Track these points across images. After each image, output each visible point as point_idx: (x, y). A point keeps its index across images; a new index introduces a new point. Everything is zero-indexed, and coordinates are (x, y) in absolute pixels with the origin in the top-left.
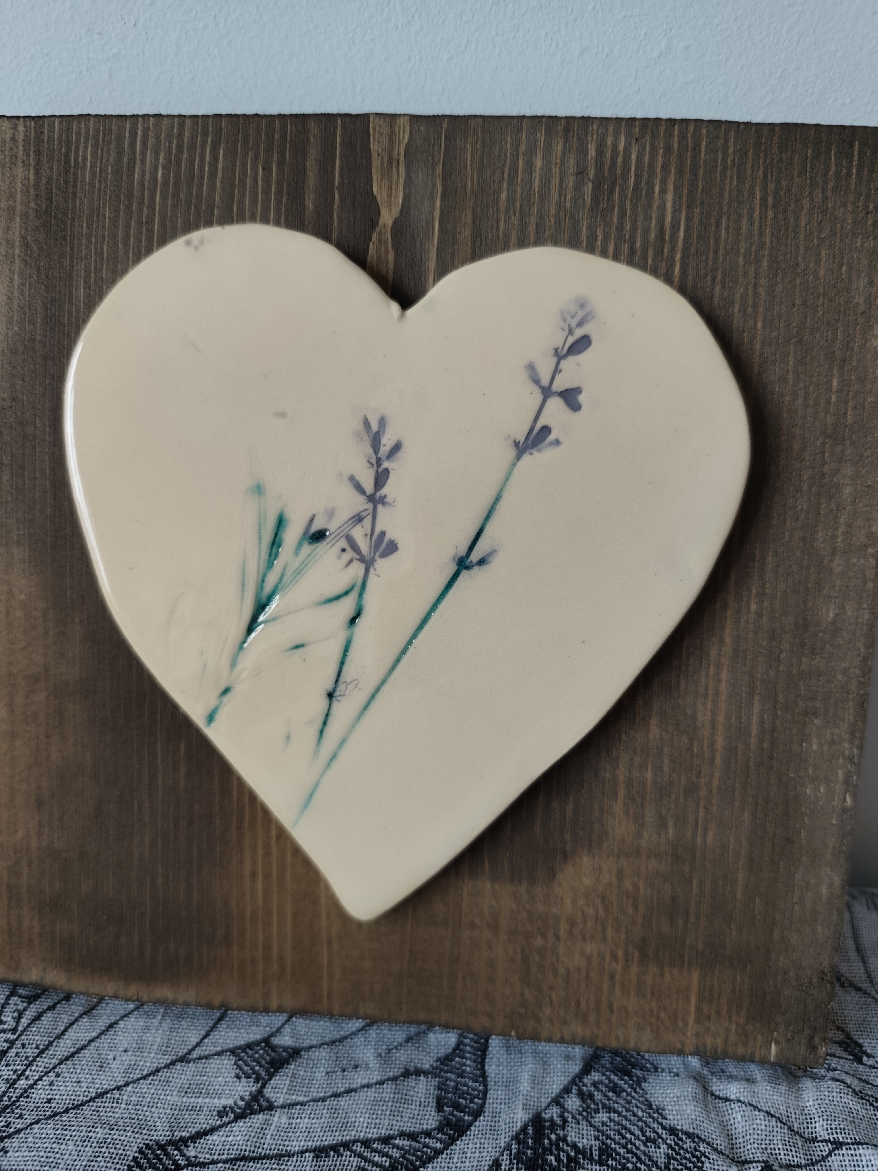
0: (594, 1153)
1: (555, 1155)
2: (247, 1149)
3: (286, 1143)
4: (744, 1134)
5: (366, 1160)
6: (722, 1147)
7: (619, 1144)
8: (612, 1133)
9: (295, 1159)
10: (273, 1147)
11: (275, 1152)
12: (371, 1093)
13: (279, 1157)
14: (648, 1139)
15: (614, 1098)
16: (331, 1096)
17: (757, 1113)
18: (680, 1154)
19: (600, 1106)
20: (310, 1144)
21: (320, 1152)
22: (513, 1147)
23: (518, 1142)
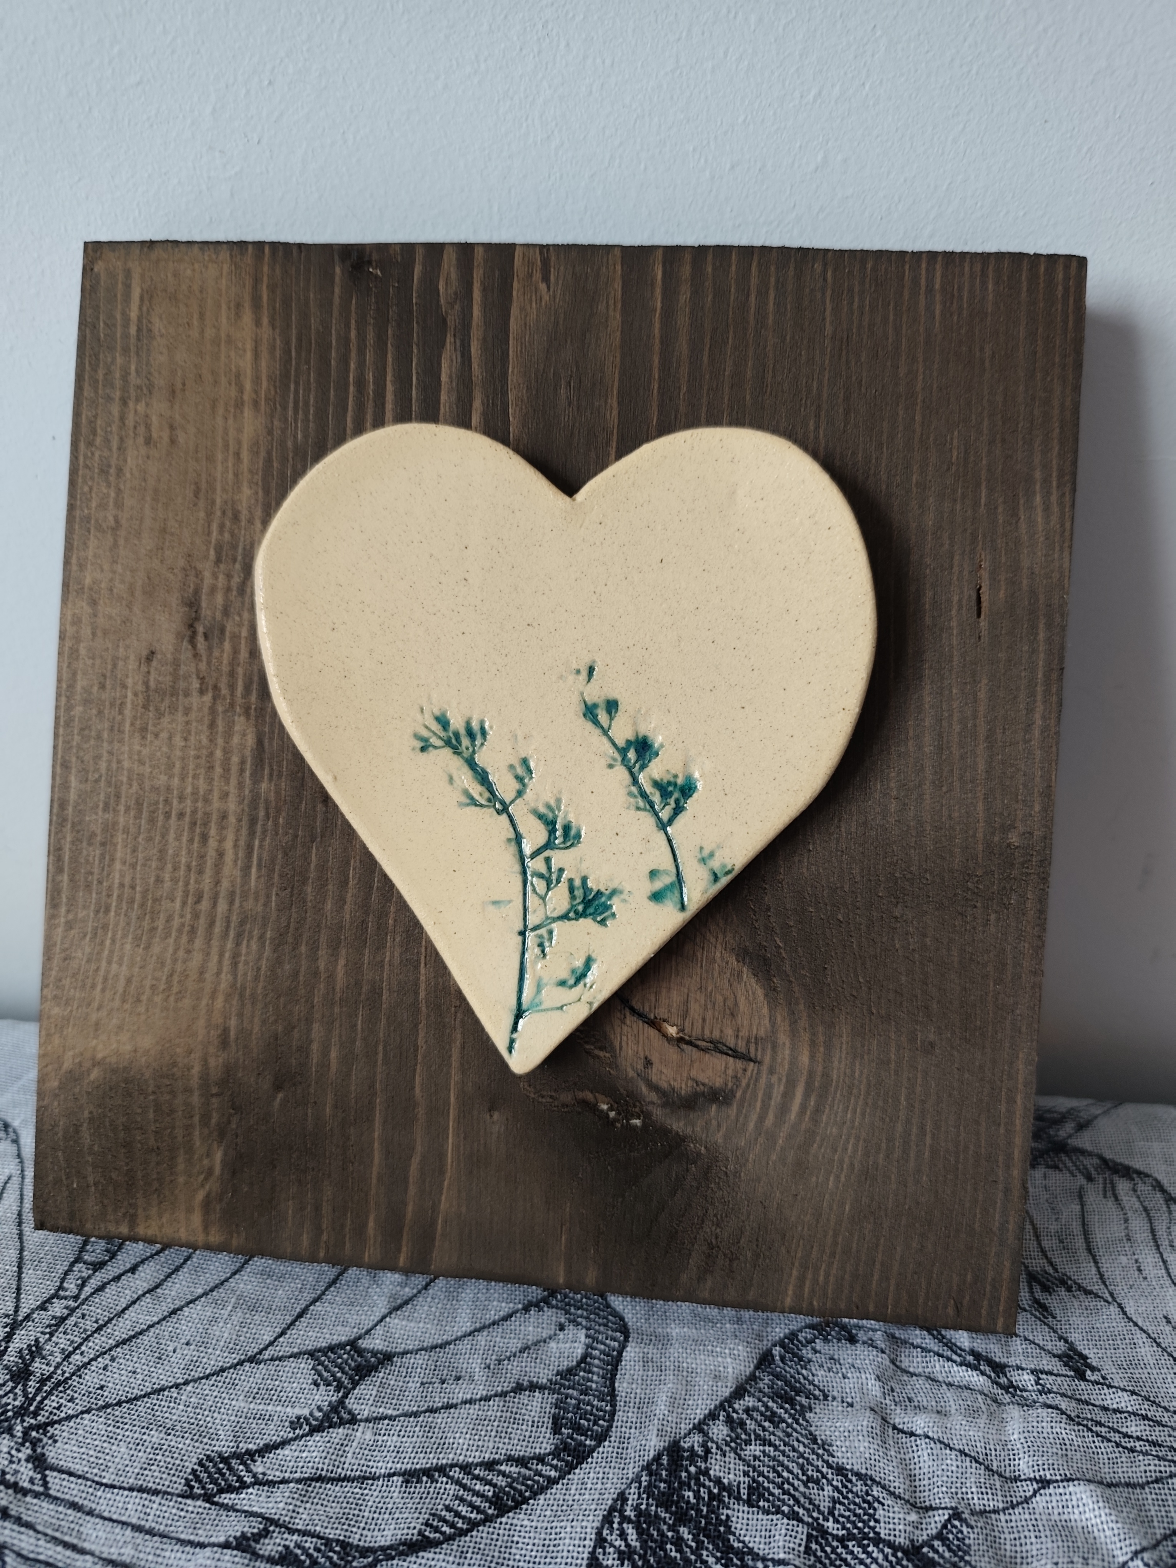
0: (742, 1491)
1: (694, 1491)
2: (325, 1468)
3: (371, 1464)
4: (930, 1475)
5: (464, 1487)
6: (901, 1491)
7: (774, 1483)
8: (766, 1469)
9: (380, 1483)
10: (355, 1467)
11: (358, 1473)
12: (473, 1410)
13: (363, 1479)
14: (810, 1479)
15: (771, 1429)
16: (425, 1412)
17: (948, 1451)
18: (848, 1498)
19: (753, 1437)
20: (399, 1466)
21: (411, 1476)
22: (643, 1479)
23: (650, 1474)
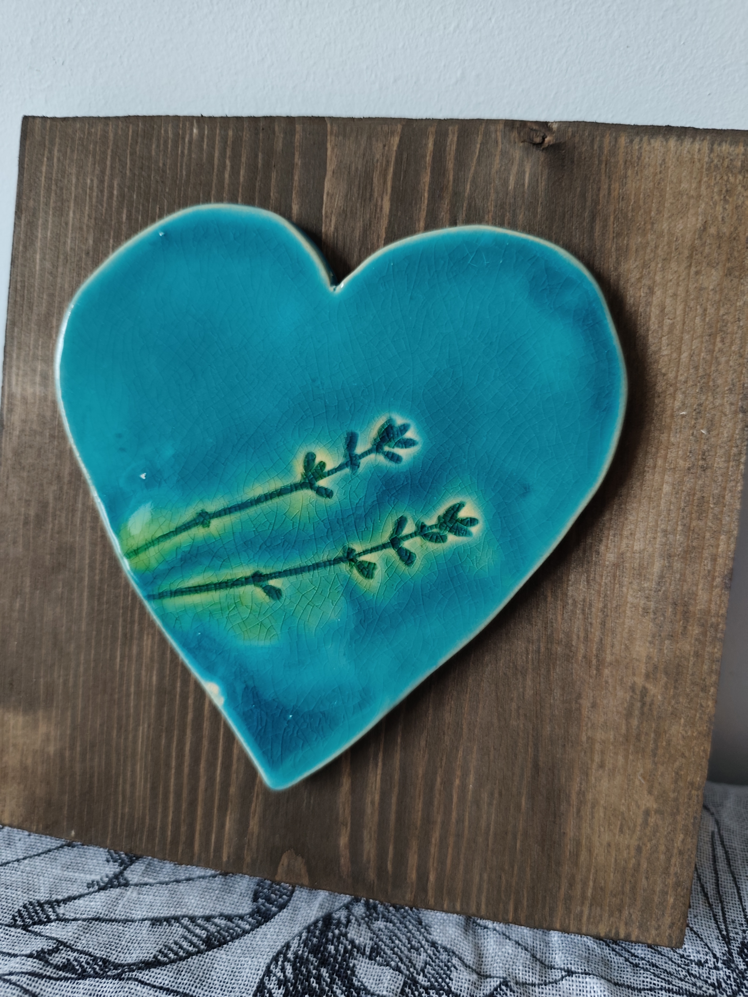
0: (367, 949)
1: (335, 946)
2: (103, 912)
3: (133, 912)
4: (493, 955)
5: (189, 931)
6: (471, 963)
7: (388, 946)
8: (385, 937)
9: (136, 924)
10: (122, 913)
11: (123, 917)
12: (204, 883)
13: (126, 921)
14: (412, 947)
15: (394, 912)
16: (173, 882)
17: (508, 941)
18: (435, 962)
19: (381, 916)
20: (150, 914)
21: (156, 921)
22: (303, 934)
23: (308, 932)
